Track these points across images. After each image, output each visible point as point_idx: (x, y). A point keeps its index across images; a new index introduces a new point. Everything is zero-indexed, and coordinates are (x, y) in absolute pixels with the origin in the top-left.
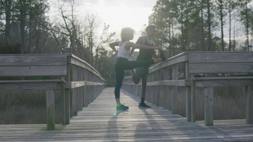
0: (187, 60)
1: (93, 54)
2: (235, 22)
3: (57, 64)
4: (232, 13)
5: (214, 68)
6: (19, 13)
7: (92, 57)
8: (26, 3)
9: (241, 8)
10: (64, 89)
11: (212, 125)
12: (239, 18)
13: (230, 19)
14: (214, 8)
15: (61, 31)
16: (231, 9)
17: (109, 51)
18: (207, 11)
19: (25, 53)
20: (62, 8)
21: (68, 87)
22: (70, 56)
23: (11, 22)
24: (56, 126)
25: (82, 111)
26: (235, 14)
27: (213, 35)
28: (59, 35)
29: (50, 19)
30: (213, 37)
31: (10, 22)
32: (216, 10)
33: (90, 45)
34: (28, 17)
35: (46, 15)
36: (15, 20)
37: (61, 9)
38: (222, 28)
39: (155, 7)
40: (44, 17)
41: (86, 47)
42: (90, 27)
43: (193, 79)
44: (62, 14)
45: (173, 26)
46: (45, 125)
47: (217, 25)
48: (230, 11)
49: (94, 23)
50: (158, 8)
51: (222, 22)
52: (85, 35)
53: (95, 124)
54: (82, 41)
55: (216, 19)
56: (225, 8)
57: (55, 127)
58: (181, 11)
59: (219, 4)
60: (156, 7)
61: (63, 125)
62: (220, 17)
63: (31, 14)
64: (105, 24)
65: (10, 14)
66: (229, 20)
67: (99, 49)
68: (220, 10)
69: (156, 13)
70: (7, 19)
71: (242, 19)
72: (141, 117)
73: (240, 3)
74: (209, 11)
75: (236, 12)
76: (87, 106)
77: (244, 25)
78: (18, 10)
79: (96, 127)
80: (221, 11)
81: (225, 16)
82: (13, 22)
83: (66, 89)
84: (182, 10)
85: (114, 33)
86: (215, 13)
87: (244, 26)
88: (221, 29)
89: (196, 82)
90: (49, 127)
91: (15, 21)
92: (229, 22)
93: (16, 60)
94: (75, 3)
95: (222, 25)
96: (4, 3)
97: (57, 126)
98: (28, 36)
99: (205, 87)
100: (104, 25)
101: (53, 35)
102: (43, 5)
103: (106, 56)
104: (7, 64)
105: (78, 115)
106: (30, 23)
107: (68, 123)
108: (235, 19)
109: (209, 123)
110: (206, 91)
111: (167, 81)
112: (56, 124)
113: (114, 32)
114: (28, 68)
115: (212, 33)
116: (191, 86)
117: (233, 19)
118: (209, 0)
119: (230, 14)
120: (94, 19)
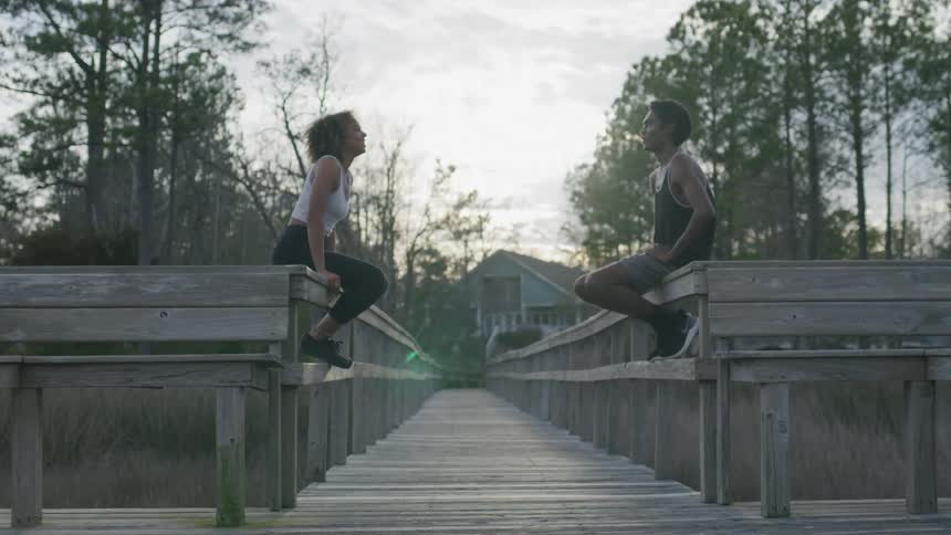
0: (702, 291)
1: (397, 271)
2: (906, 157)
3: (254, 300)
4: (895, 125)
5: (795, 317)
6: (136, 123)
7: (393, 278)
8: (162, 87)
9: (929, 106)
10: (279, 388)
11: (787, 515)
12: (920, 143)
13: (889, 147)
14: (830, 106)
15: (283, 187)
16: (891, 111)
17: (453, 261)
18: (804, 119)
19: (155, 262)
20: (286, 107)
21: (292, 381)
22: (300, 275)
23: (106, 153)
24: (246, 514)
25: (342, 468)
26: (908, 128)
27: (828, 201)
28: (274, 201)
29: (246, 143)
30: (830, 211)
31: (102, 155)
32: (836, 113)
33: (385, 238)
34: (167, 136)
35: (231, 128)
36: (121, 145)
37: (283, 109)
38: (860, 180)
39: (617, 101)
40: (224, 137)
41: (372, 243)
42: (386, 171)
43: (720, 355)
44: (287, 127)
46: (212, 512)
47: (840, 170)
48: (887, 119)
49: (398, 159)
50: (628, 108)
51: (860, 158)
52: (368, 202)
53: (383, 507)
54: (358, 224)
55: (839, 147)
56: (870, 106)
57: (244, 517)
58: (710, 116)
59: (848, 93)
60: (622, 104)
61: (274, 510)
62: (851, 138)
63: (176, 125)
64: (438, 161)
65: (103, 124)
66: (886, 151)
67: (419, 251)
68: (852, 112)
69: (623, 123)
70: (94, 143)
71: (932, 148)
72: (547, 488)
73: (925, 87)
74: (811, 121)
75: (911, 123)
76: (364, 452)
77: (941, 167)
78: (134, 112)
79: (385, 519)
80: (855, 119)
81: (872, 138)
82: (113, 152)
83: (287, 388)
84: (715, 113)
85: (471, 195)
86: (832, 125)
87: (941, 171)
88: (854, 183)
89: (734, 368)
90: (223, 519)
91: (118, 150)
92: (886, 157)
93: (118, 284)
95: (860, 168)
96: (82, 85)
97: (250, 514)
98: (167, 203)
99: (763, 384)
100: (437, 166)
101: (252, 199)
102: (219, 95)
103: (445, 277)
104: (84, 300)
105: (328, 479)
106: (173, 159)
107: (289, 504)
108: (906, 147)
109: (775, 508)
110: (764, 397)
111: (639, 363)
112: (246, 510)
113: (471, 191)
114: (157, 313)
115: (826, 195)
116: (715, 381)
117: (898, 145)
118: (813, 79)
119: (889, 128)
120: (399, 145)
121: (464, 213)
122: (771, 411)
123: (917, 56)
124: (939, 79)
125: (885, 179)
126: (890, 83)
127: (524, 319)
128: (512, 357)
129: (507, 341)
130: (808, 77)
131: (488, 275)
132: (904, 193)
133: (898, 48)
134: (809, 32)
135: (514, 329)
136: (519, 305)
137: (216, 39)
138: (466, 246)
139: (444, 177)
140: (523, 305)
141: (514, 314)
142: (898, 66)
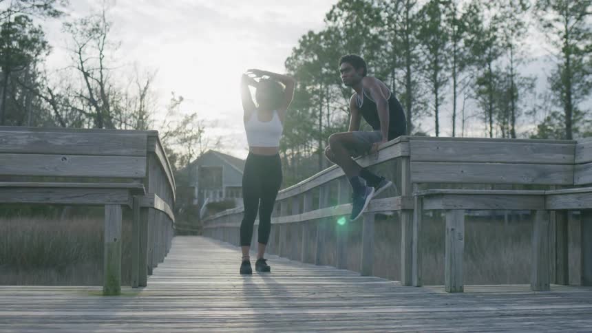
0: (406, 154)
2: (465, 99)
3: (124, 151)
5: (462, 171)
9: (479, 69)
10: (139, 209)
11: (462, 291)
12: (473, 91)
13: (455, 93)
14: (422, 66)
16: (457, 70)
17: (180, 156)
18: (405, 74)
20: (82, 53)
21: (148, 204)
22: (154, 136)
26: (466, 82)
27: (414, 127)
28: (67, 114)
30: (414, 132)
32: (425, 71)
35: (40, 67)
37: (80, 54)
38: (437, 112)
39: (288, 59)
40: (34, 73)
42: (139, 98)
44: (82, 66)
45: (328, 102)
48: (454, 76)
49: (148, 91)
51: (437, 99)
55: (424, 89)
56: (445, 67)
57: (120, 290)
59: (431, 59)
61: (135, 287)
62: (432, 86)
64: (173, 93)
66: (453, 95)
68: (434, 71)
71: (478, 95)
73: (477, 58)
74: (408, 76)
75: (468, 78)
77: (481, 108)
80: (435, 76)
81: (445, 86)
83: (143, 209)
85: (193, 115)
86: (422, 78)
87: (481, 110)
88: (434, 114)
89: (426, 201)
90: (107, 290)
92: (453, 98)
93: (34, 139)
94: (108, 41)
95: (437, 106)
99: (448, 210)
100: (172, 97)
102: (37, 43)
104: (10, 148)
107: (143, 284)
108: (465, 94)
109: (455, 287)
110: (449, 218)
114: (60, 158)
116: (413, 210)
117: (460, 92)
118: (410, 49)
119: (455, 82)
120: (148, 83)
121: (188, 127)
122: (454, 227)
123: (473, 38)
124: (485, 53)
125: (452, 112)
126: (457, 54)
127: (224, 194)
128: (228, 214)
129: (213, 207)
130: (407, 48)
131: (203, 166)
132: (463, 121)
133: (462, 32)
134: (409, 21)
135: (218, 201)
136: (221, 185)
137: (36, 8)
138: (190, 147)
139: (176, 104)
140: (224, 186)
141: (218, 191)
142: (461, 44)
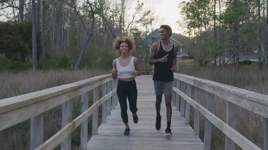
17: (142, 32)
100: (138, 3)
103: (140, 37)
113: (148, 11)
121: (146, 17)
138: (146, 27)
139: (140, 7)
